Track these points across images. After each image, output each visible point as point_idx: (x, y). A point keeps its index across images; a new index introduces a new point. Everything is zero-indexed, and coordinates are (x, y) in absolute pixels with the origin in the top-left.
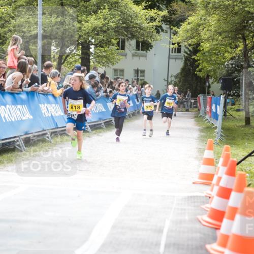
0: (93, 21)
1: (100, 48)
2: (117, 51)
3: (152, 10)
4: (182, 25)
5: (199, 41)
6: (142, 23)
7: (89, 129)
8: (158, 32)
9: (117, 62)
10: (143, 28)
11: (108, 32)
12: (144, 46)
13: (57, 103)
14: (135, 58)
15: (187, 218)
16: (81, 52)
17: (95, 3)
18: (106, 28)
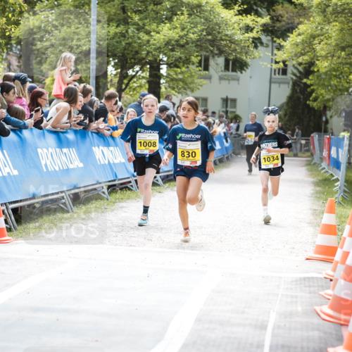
0: (166, 32)
1: (176, 69)
2: (199, 72)
3: (249, 16)
4: (289, 36)
5: (312, 59)
6: (234, 34)
7: (160, 182)
8: (256, 47)
9: (198, 89)
10: (237, 41)
11: (187, 46)
12: (237, 65)
13: (116, 145)
14: (223, 82)
15: (300, 309)
16: (148, 74)
17: (168, 6)
18: (185, 41)
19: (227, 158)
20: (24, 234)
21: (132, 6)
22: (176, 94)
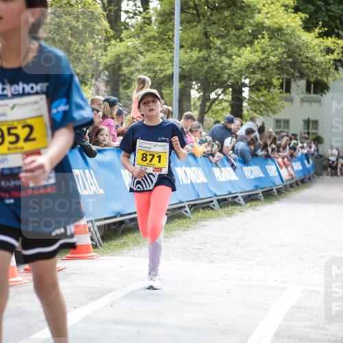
0: (247, 55)
1: (257, 92)
2: (280, 95)
3: (329, 38)
6: (314, 56)
7: (242, 201)
8: (336, 69)
9: (280, 111)
10: (318, 63)
11: (268, 69)
12: (318, 87)
13: (198, 166)
14: (304, 104)
16: (230, 97)
17: (250, 31)
18: (265, 64)
19: (309, 178)
20: (109, 250)
21: (214, 31)
22: (258, 116)
